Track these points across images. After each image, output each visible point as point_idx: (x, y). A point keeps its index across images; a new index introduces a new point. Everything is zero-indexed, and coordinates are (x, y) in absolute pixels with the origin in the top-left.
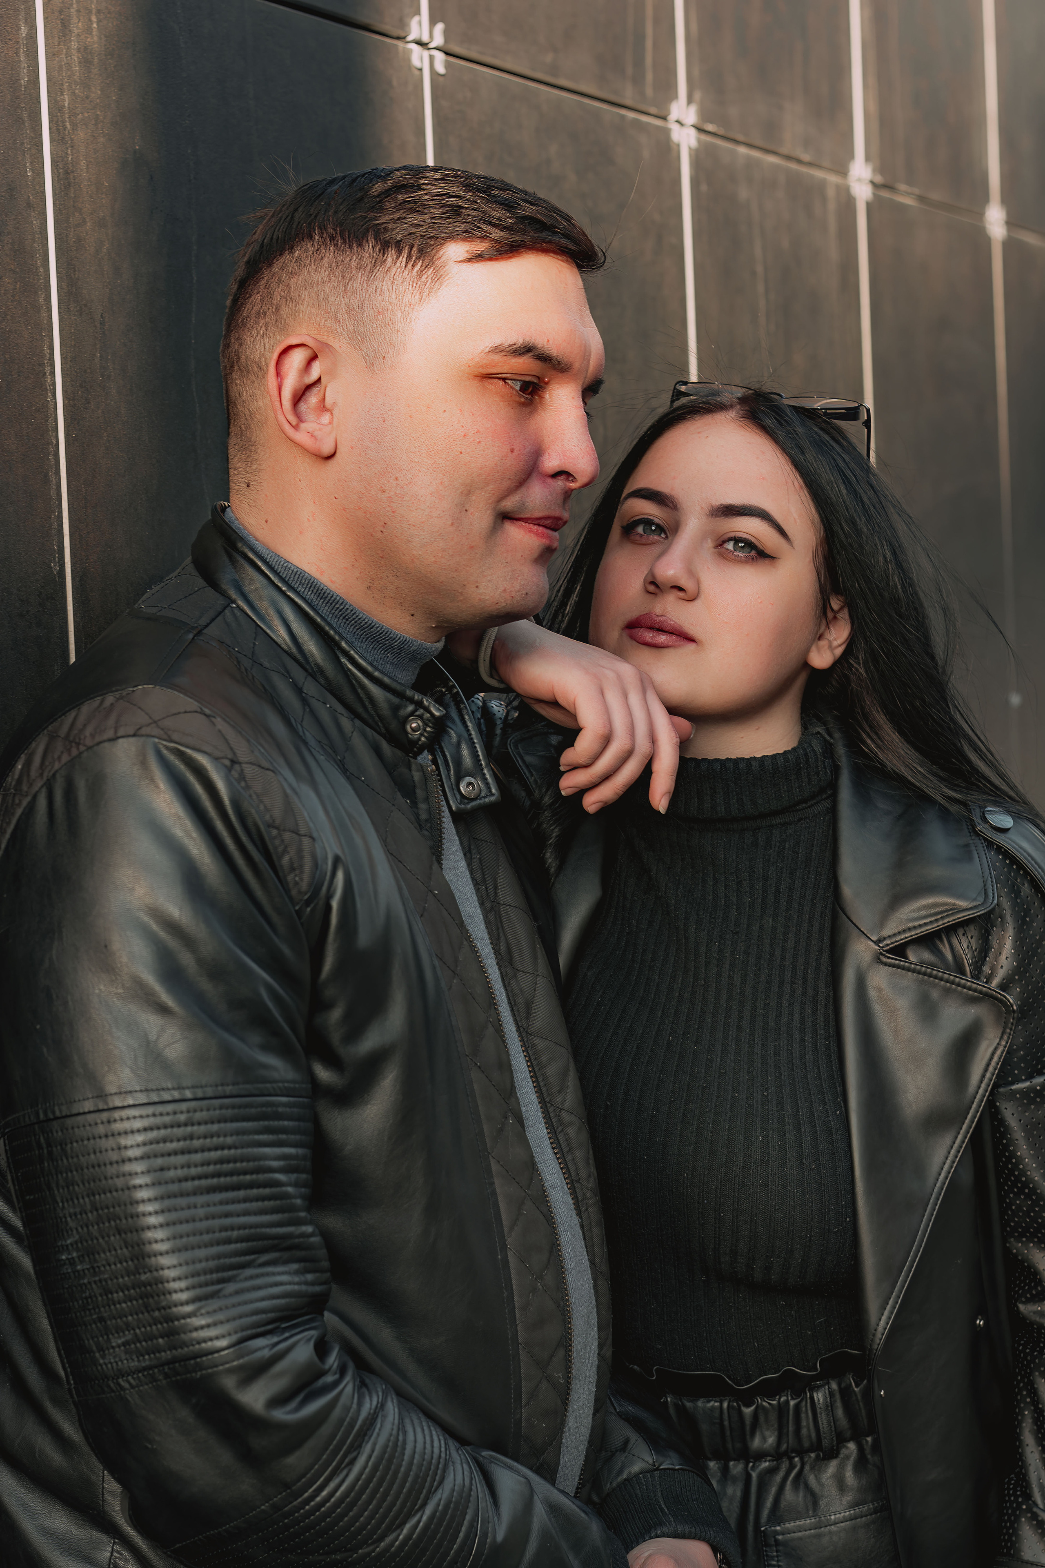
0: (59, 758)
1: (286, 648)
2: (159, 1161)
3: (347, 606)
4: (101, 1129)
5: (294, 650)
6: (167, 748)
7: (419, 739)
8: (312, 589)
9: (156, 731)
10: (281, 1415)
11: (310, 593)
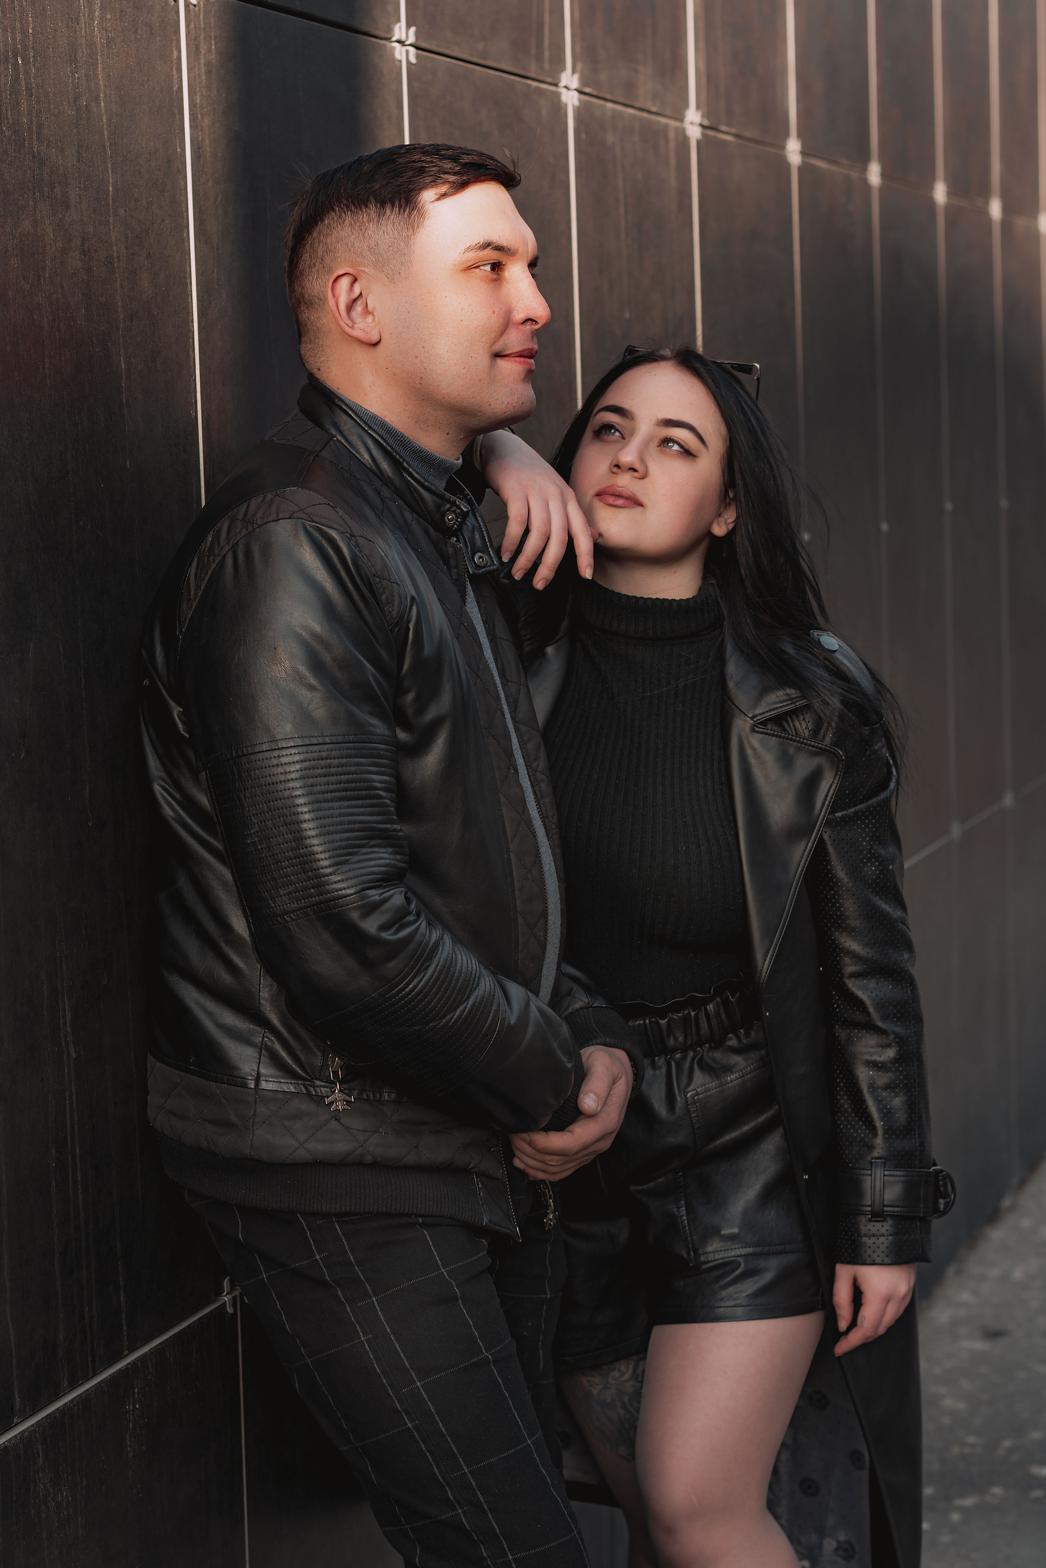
0: (240, 532)
1: (369, 466)
2: (311, 780)
3: (405, 439)
4: (275, 762)
5: (374, 468)
6: (310, 526)
7: (453, 527)
8: (383, 427)
9: (303, 516)
10: (386, 935)
11: (381, 430)
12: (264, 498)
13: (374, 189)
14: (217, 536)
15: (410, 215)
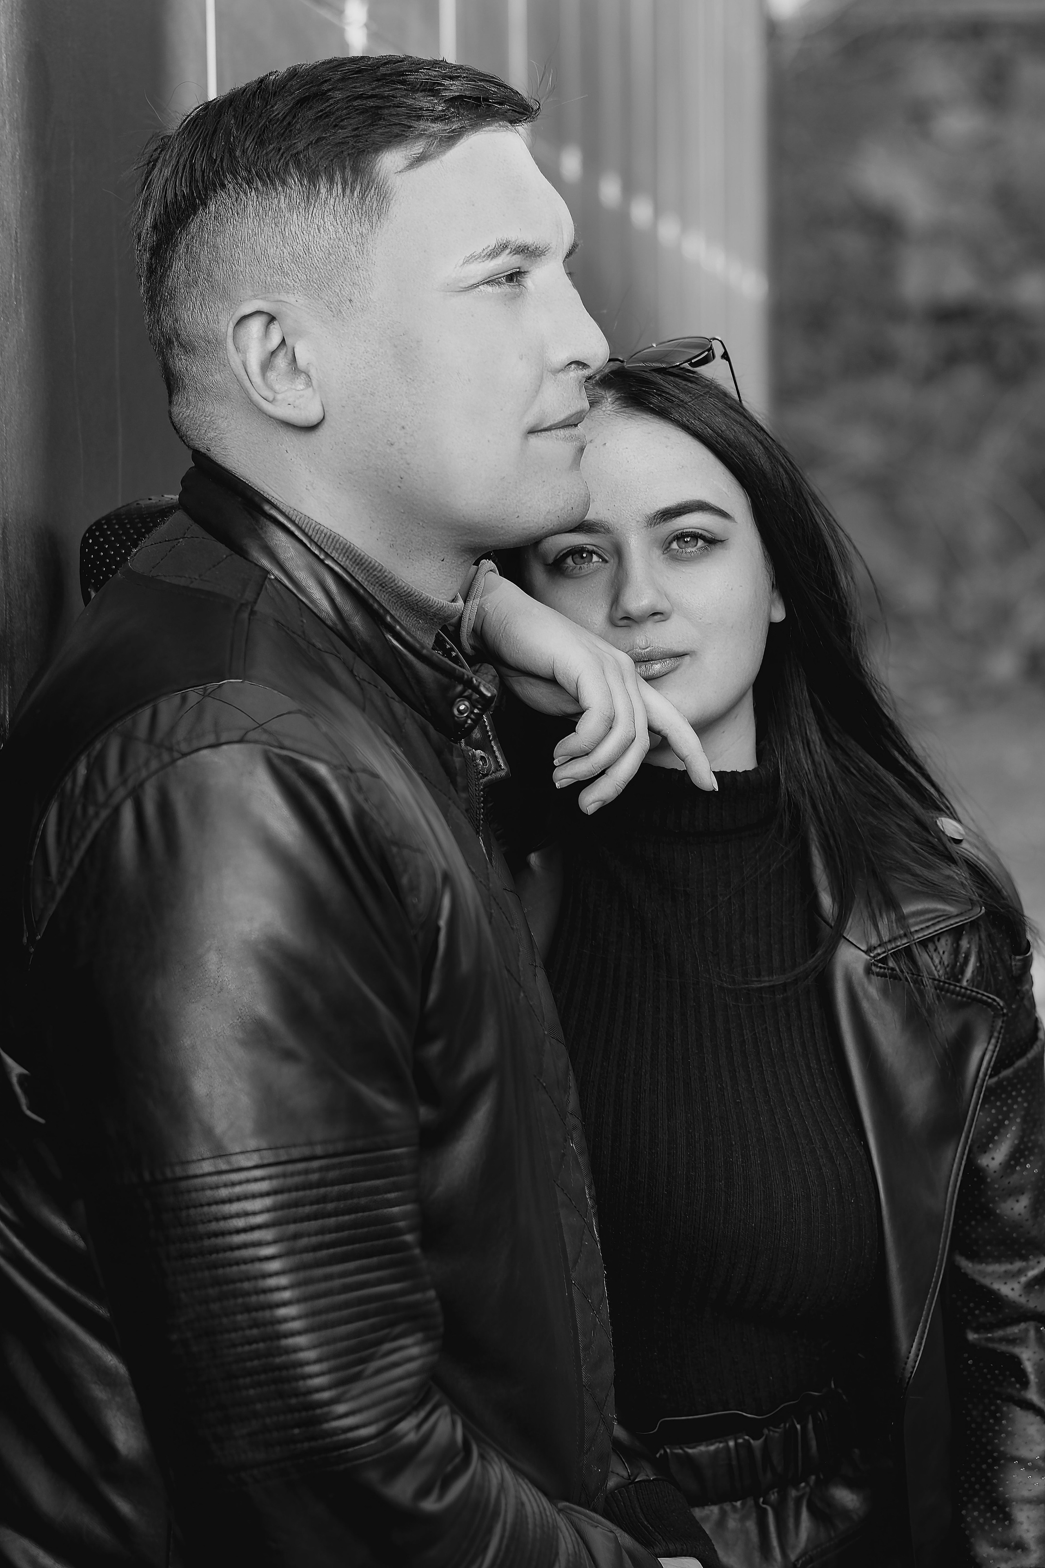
0: (147, 763)
1: (329, 623)
2: (292, 1228)
3: (386, 573)
5: (340, 627)
6: (278, 756)
7: (466, 722)
8: (347, 554)
9: (264, 737)
11: (344, 559)
12: (184, 699)
14: (98, 765)
15: (363, 198)
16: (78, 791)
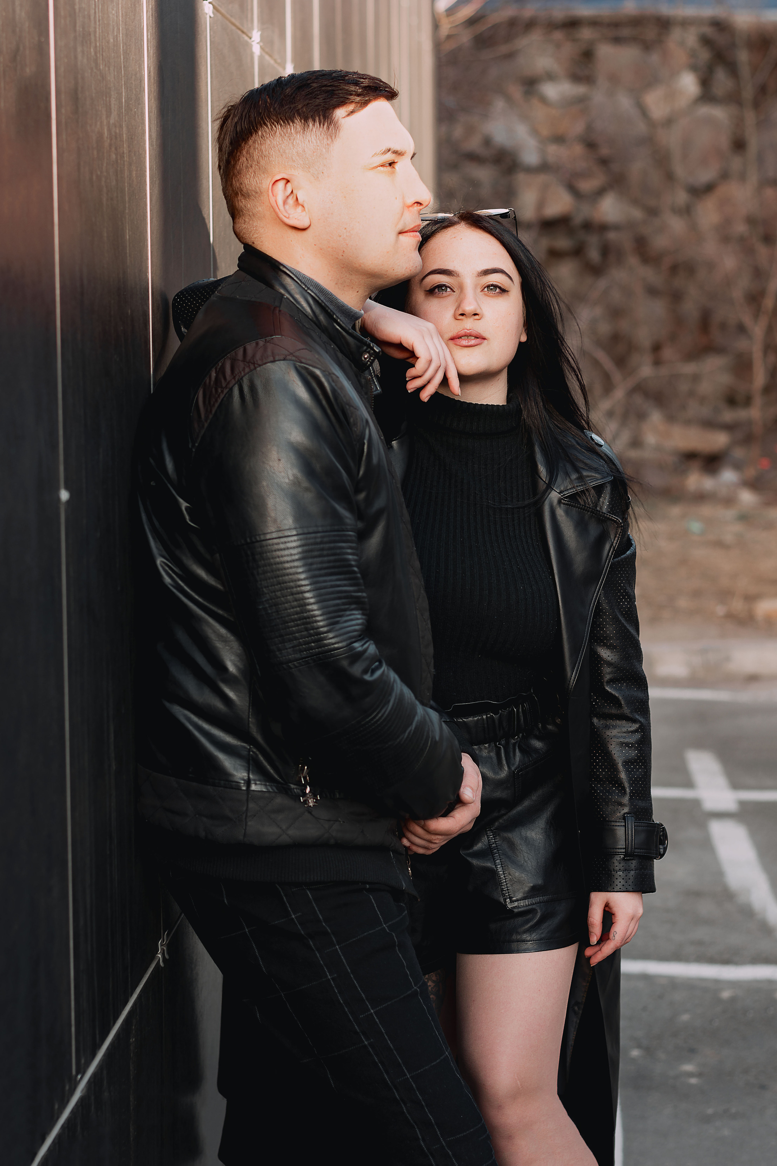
0: (244, 370)
1: (310, 317)
5: (314, 319)
6: (300, 366)
7: (368, 363)
8: (317, 288)
9: (294, 358)
12: (257, 344)
13: (297, 109)
14: (222, 371)
15: (328, 128)
16: (212, 383)
